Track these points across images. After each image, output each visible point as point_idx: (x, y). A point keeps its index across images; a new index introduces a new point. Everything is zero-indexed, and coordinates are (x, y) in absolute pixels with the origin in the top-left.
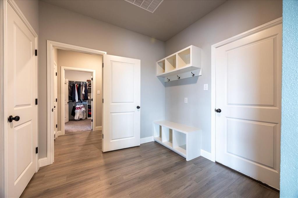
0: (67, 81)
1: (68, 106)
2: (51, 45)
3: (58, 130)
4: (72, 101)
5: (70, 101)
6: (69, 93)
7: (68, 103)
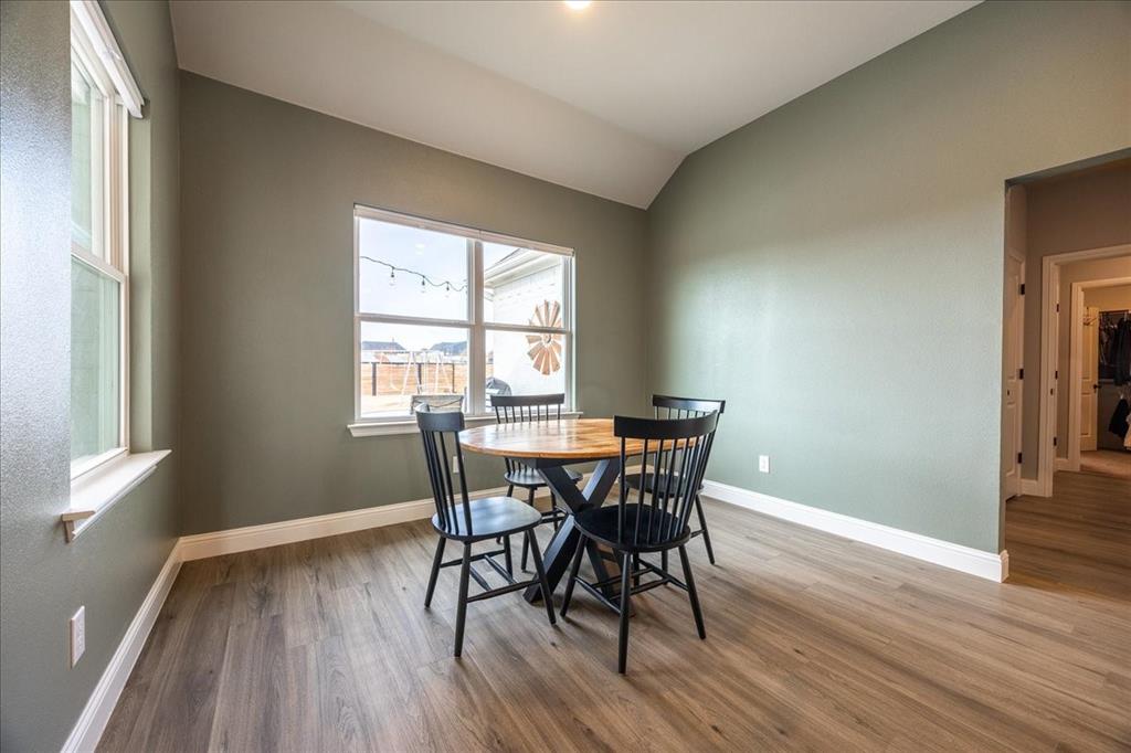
0: (1095, 312)
1: (1093, 396)
2: (1052, 264)
3: (1058, 455)
4: (1112, 380)
5: (1105, 383)
6: (1100, 354)
7: (1095, 387)
